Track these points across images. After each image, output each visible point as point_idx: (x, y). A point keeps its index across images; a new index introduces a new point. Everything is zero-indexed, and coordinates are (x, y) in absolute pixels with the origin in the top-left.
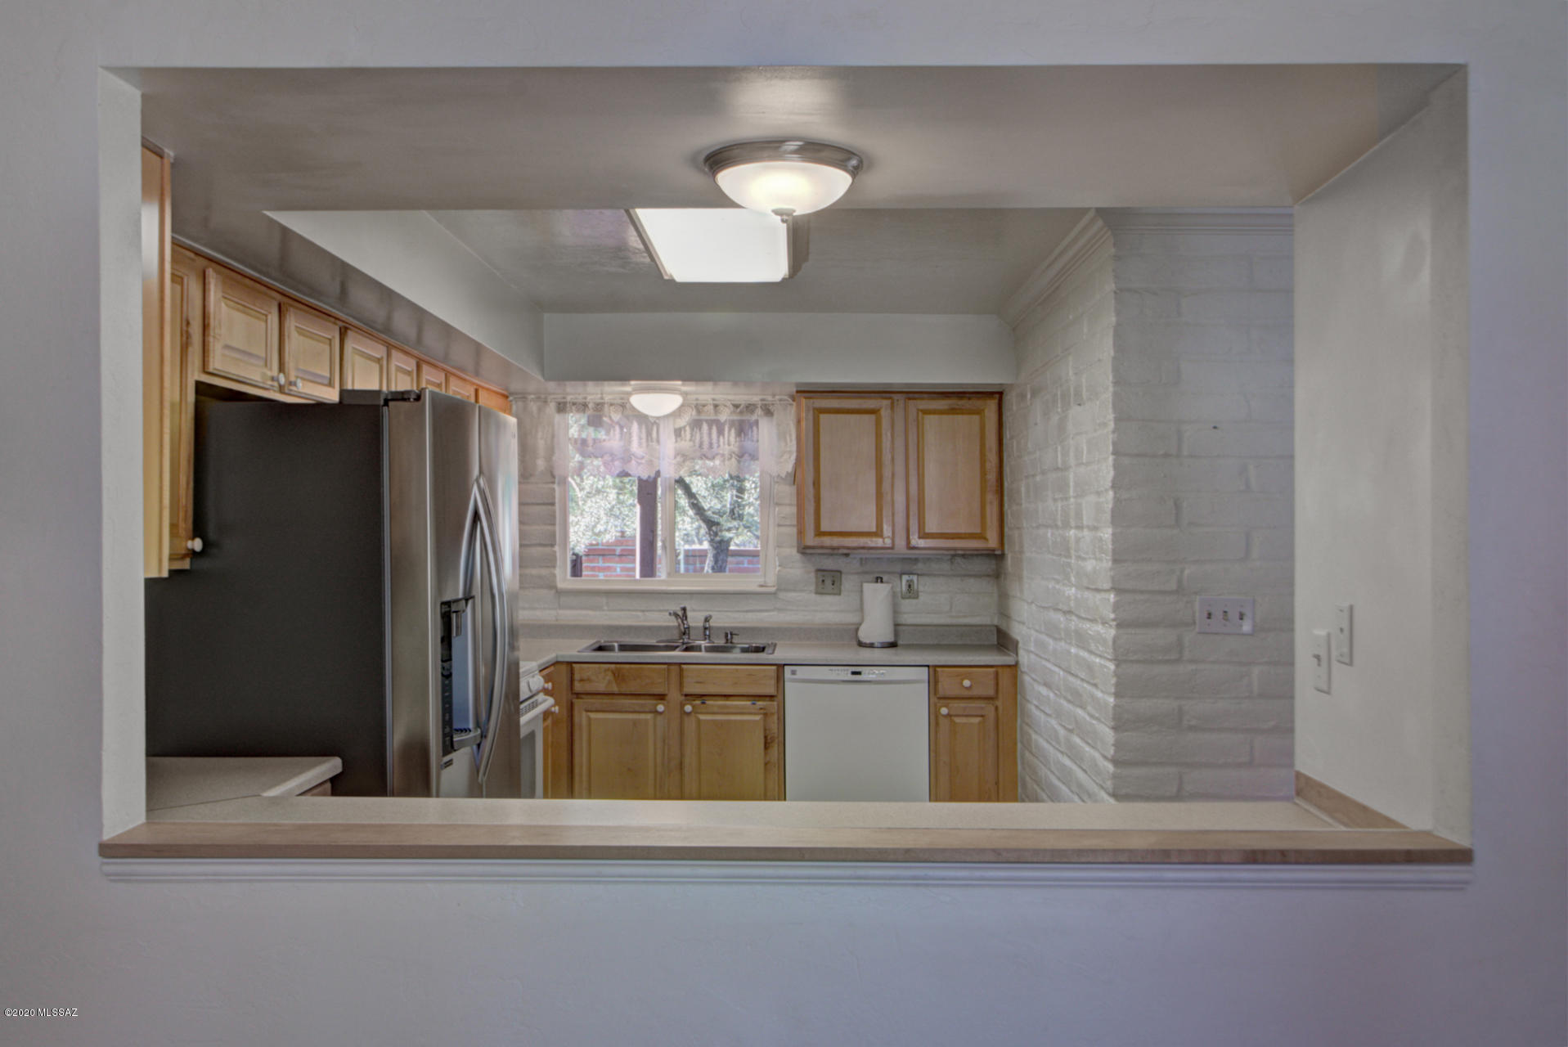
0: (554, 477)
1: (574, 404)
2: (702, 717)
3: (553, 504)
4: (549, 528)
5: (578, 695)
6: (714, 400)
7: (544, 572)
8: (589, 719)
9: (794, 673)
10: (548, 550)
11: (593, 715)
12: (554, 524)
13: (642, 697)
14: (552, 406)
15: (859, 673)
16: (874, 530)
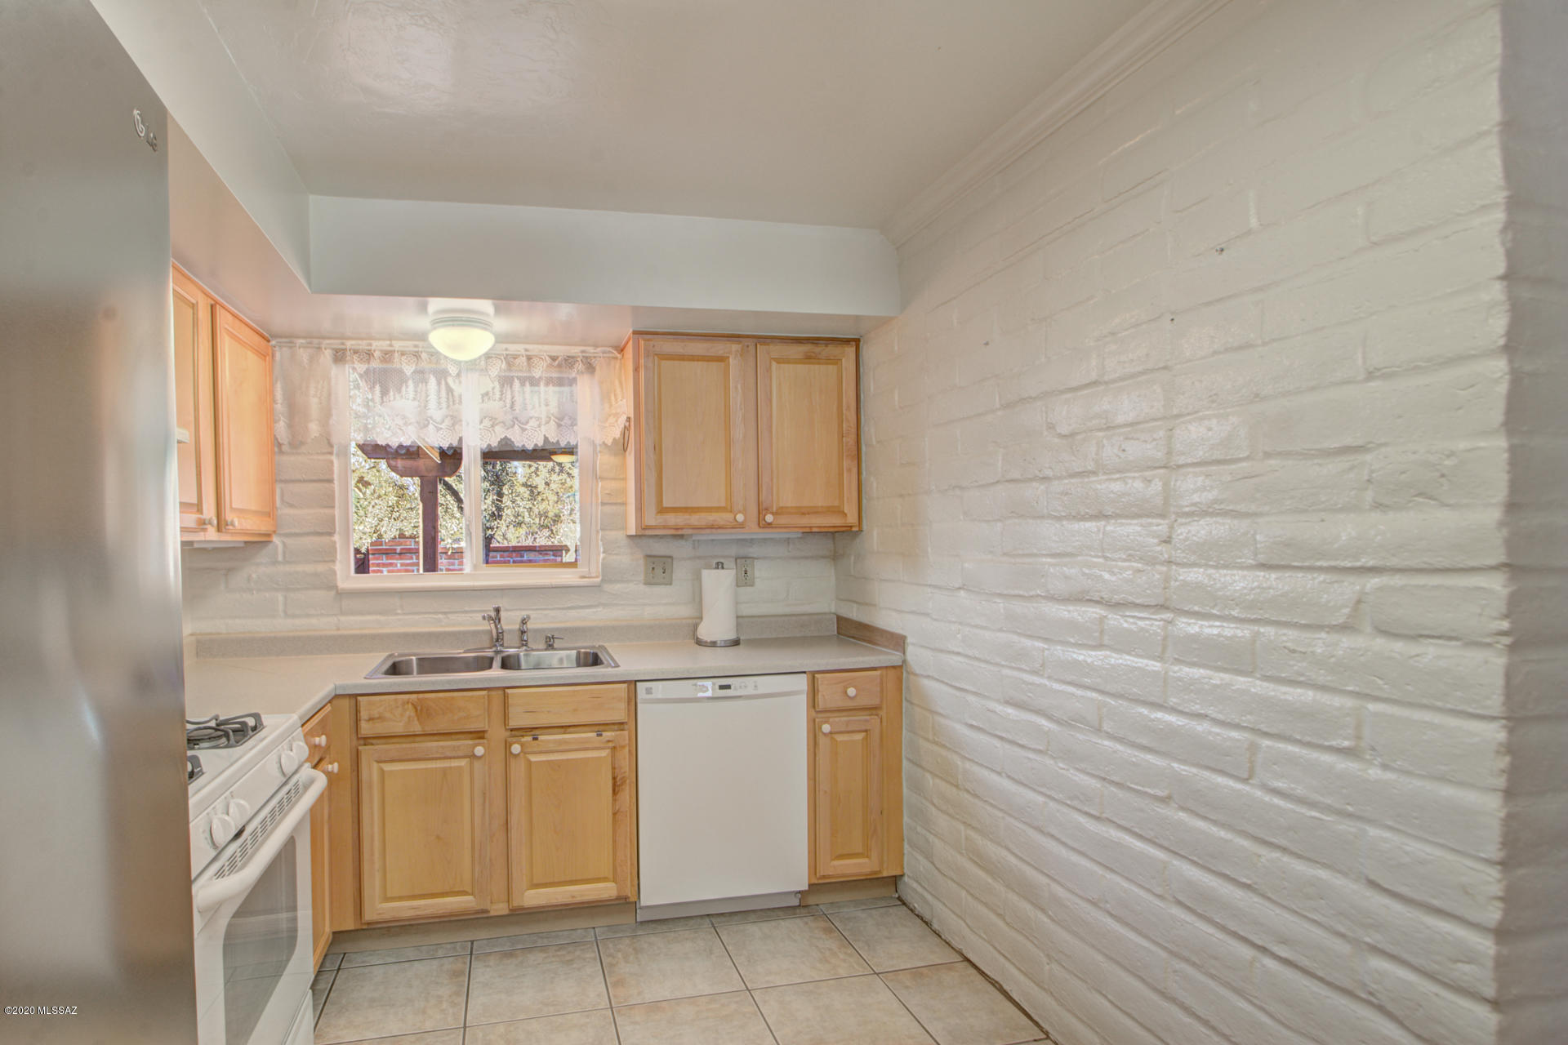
0: (331, 446)
1: (356, 352)
2: (533, 758)
3: (331, 481)
4: (327, 511)
5: (366, 741)
6: (526, 350)
7: (321, 568)
8: (382, 772)
9: (649, 691)
10: (325, 539)
11: (387, 767)
12: (334, 507)
13: (453, 737)
14: (328, 354)
15: (728, 687)
16: (723, 504)
